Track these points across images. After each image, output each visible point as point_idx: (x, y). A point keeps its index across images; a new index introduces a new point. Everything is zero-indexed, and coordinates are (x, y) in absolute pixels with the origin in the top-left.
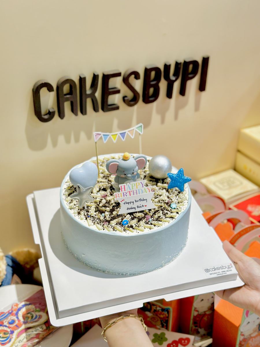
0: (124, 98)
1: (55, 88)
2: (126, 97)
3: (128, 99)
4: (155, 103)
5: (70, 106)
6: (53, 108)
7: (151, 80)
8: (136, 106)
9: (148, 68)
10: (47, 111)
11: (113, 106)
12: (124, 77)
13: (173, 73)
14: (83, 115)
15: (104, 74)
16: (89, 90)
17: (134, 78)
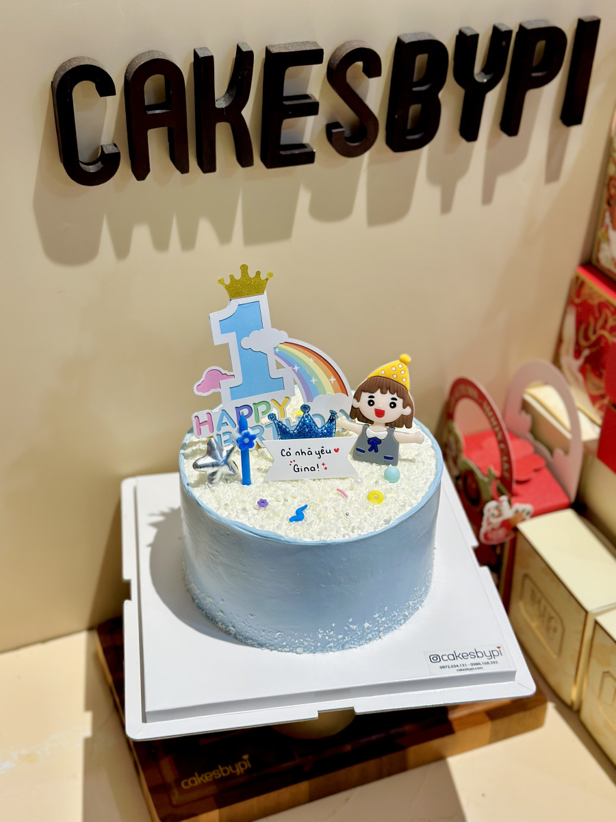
0: (329, 128)
1: (119, 85)
2: (337, 125)
3: (343, 132)
4: (426, 149)
5: (168, 143)
6: (115, 145)
7: (415, 79)
8: (366, 156)
9: (407, 40)
10: (98, 154)
11: (297, 152)
12: (331, 64)
13: (485, 63)
14: (205, 171)
15: (268, 51)
16: (224, 96)
17: (361, 69)
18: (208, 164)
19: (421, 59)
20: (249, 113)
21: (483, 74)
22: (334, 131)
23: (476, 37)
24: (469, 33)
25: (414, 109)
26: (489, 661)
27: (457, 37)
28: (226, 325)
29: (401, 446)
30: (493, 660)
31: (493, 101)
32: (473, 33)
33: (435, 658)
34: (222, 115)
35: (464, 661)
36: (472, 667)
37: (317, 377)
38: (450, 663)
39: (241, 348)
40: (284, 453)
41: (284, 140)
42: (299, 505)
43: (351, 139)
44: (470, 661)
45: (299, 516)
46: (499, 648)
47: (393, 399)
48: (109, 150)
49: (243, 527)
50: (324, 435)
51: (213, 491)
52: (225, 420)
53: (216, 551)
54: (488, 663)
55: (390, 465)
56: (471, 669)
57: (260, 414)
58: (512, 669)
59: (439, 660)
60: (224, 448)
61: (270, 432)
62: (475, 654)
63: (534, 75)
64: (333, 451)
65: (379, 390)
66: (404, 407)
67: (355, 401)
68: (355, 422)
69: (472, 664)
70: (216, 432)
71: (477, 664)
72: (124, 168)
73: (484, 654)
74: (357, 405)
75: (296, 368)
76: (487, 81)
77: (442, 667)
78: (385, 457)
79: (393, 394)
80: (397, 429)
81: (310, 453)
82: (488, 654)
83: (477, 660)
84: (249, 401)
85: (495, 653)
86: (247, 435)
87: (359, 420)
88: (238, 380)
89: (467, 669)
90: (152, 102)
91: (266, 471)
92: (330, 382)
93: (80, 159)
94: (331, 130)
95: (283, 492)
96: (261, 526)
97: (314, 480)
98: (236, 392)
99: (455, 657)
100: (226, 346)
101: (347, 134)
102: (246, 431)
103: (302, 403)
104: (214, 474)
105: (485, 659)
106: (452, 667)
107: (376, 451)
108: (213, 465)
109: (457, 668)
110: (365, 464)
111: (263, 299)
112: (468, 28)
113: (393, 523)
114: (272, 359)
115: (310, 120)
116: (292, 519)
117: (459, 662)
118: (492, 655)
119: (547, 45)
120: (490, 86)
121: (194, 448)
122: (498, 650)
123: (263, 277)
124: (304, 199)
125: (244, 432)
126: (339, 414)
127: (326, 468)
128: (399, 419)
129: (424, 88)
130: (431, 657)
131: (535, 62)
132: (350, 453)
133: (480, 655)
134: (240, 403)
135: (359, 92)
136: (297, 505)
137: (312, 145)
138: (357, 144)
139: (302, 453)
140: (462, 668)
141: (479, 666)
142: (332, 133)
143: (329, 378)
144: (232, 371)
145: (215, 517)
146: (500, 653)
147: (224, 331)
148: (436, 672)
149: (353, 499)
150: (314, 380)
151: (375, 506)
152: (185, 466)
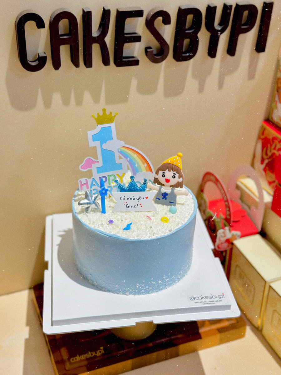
0: (146, 49)
2: (150, 48)
3: (152, 51)
4: (192, 61)
5: (70, 54)
6: (45, 53)
7: (187, 27)
8: (164, 63)
9: (183, 8)
10: (37, 56)
11: (131, 59)
12: (148, 18)
13: (220, 21)
14: (87, 67)
15: (118, 11)
16: (97, 32)
17: (162, 21)
18: (88, 63)
19: (190, 17)
20: (109, 39)
21: (218, 26)
22: (149, 50)
23: (215, 8)
24: (212, 6)
25: (186, 41)
26: (218, 300)
27: (207, 8)
28: (95, 138)
29: (177, 196)
30: (220, 300)
31: (224, 39)
32: (214, 6)
33: (192, 298)
34: (95, 40)
35: (206, 300)
36: (210, 303)
37: (138, 164)
38: (199, 301)
39: (102, 148)
40: (122, 199)
41: (125, 54)
42: (128, 223)
43: (157, 55)
44: (209, 300)
45: (128, 228)
46: (223, 294)
47: (174, 174)
48: (42, 55)
49: (102, 232)
50: (141, 190)
51: (87, 216)
52: (94, 183)
53: (89, 245)
54: (218, 301)
55: (172, 206)
56: (210, 304)
57: (111, 181)
58: (230, 304)
59: (194, 299)
60: (93, 196)
61: (115, 189)
62: (212, 297)
63: (243, 27)
64: (145, 198)
65: (167, 170)
66: (179, 178)
67: (156, 175)
68: (156, 185)
69: (210, 301)
70: (89, 188)
71: (212, 301)
72: (49, 64)
73: (216, 297)
74: (157, 177)
75: (128, 159)
76: (221, 29)
77: (195, 303)
78: (170, 202)
79: (174, 171)
80: (176, 189)
81: (134, 199)
82: (218, 297)
83: (212, 300)
84: (106, 174)
85: (221, 297)
86: (104, 189)
87: (158, 184)
88: (100, 164)
89: (208, 304)
90: (63, 33)
91: (113, 208)
92: (145, 166)
93: (28, 59)
94: (147, 50)
95: (121, 217)
96: (110, 232)
97: (136, 212)
98: (99, 170)
99: (202, 298)
100: (95, 147)
101: (155, 52)
102: (104, 187)
103: (131, 175)
104: (88, 208)
105: (216, 299)
106: (201, 302)
107: (166, 199)
108: (88, 204)
109: (203, 303)
110: (160, 205)
111: (113, 125)
112: (212, 4)
113: (173, 232)
114: (117, 155)
115: (137, 44)
116: (125, 229)
117: (204, 300)
118: (220, 298)
119: (249, 13)
120: (222, 31)
121: (79, 197)
122: (223, 295)
123: (113, 115)
124: (134, 83)
125: (103, 187)
126: (148, 181)
127: (141, 206)
128: (176, 184)
129: (190, 31)
130: (191, 298)
131: (243, 22)
132: (153, 200)
133: (214, 297)
134: (102, 175)
135: (161, 32)
136: (127, 223)
137: (137, 57)
138: (159, 57)
139: (130, 199)
140: (205, 303)
141: (213, 302)
142: (147, 51)
143: (144, 164)
144: (98, 160)
145: (88, 228)
146: (223, 297)
147: (94, 140)
148: (193, 305)
149: (154, 221)
150: (136, 165)
151: (165, 224)
152: (75, 205)
